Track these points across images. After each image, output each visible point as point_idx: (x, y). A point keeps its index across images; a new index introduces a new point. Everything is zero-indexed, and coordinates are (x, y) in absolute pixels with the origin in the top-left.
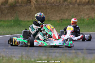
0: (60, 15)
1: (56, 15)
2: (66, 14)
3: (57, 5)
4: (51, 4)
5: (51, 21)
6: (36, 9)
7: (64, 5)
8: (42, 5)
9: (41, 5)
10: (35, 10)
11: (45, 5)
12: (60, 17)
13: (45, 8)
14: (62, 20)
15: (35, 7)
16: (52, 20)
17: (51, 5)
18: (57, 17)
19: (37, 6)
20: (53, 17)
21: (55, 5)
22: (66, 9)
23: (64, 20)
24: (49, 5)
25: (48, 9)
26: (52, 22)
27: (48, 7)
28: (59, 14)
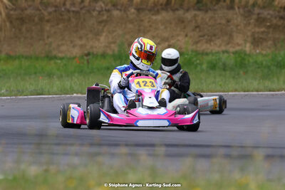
0: (83, 42)
1: (72, 42)
2: (102, 39)
3: (73, 12)
4: (56, 6)
5: (55, 57)
6: (11, 22)
7: (94, 10)
8: (29, 11)
9: (26, 9)
10: (8, 24)
11: (38, 9)
12: (82, 46)
13: (36, 19)
14: (88, 54)
15: (8, 16)
16: (60, 55)
17: (55, 11)
18: (74, 46)
19: (12, 12)
20: (63, 48)
21: (69, 11)
22: (100, 22)
23: (96, 56)
24: (50, 9)
25: (48, 21)
26: (59, 61)
27: (47, 18)
28: (81, 38)
